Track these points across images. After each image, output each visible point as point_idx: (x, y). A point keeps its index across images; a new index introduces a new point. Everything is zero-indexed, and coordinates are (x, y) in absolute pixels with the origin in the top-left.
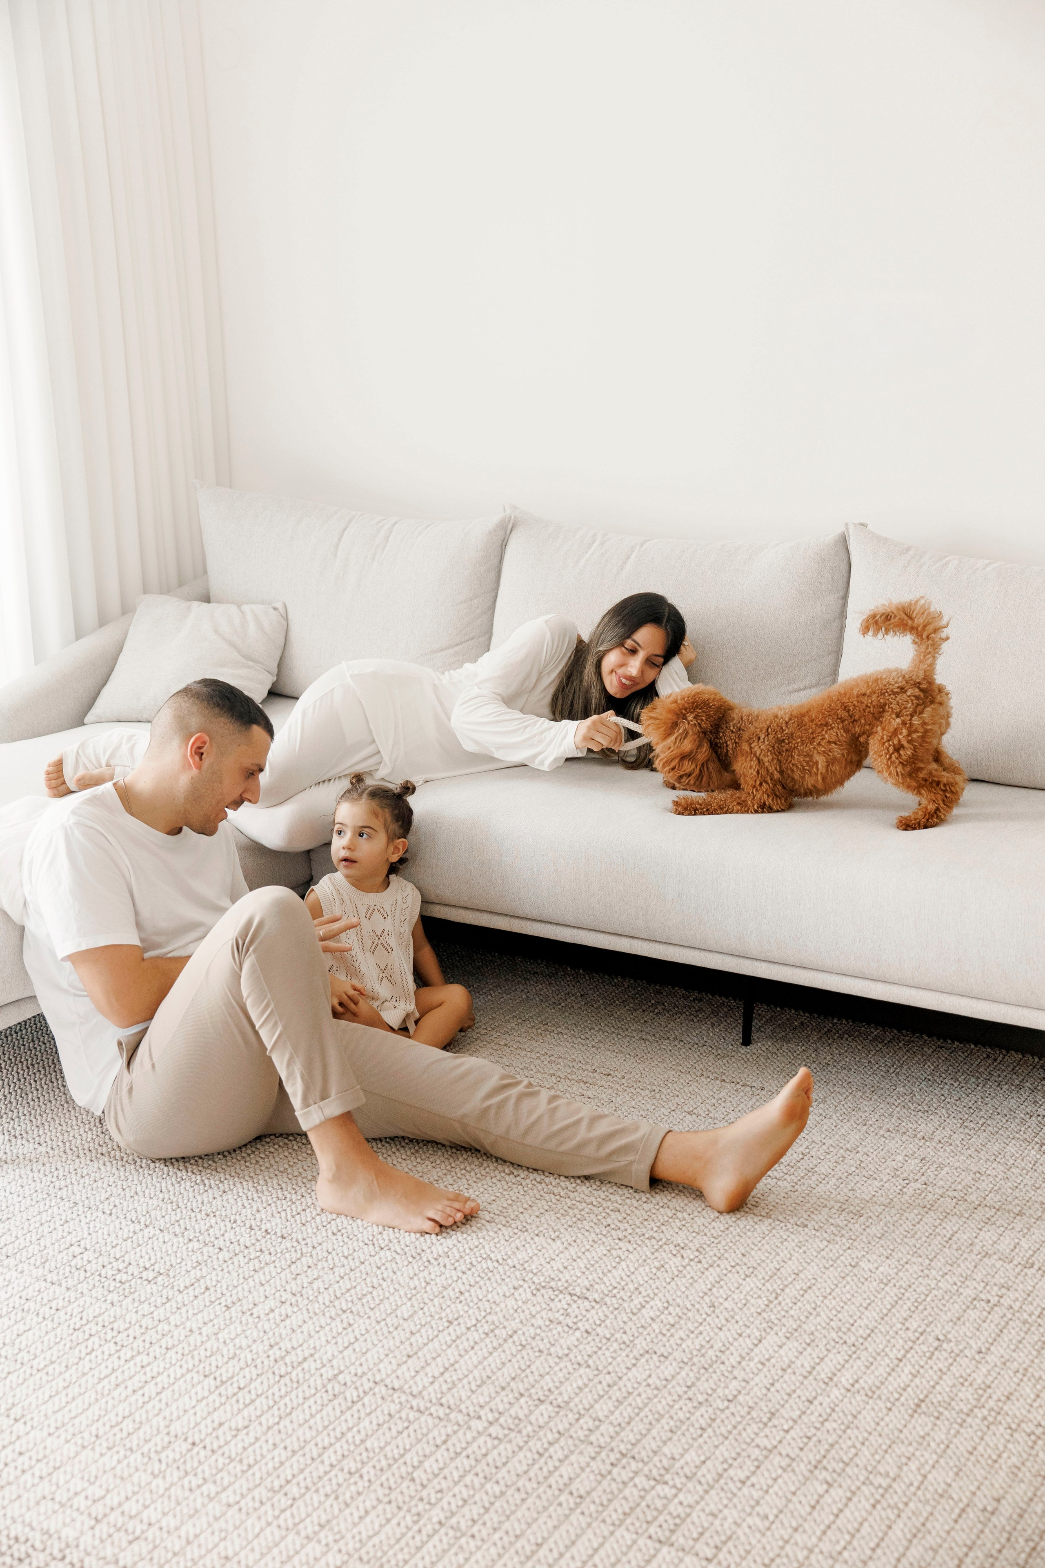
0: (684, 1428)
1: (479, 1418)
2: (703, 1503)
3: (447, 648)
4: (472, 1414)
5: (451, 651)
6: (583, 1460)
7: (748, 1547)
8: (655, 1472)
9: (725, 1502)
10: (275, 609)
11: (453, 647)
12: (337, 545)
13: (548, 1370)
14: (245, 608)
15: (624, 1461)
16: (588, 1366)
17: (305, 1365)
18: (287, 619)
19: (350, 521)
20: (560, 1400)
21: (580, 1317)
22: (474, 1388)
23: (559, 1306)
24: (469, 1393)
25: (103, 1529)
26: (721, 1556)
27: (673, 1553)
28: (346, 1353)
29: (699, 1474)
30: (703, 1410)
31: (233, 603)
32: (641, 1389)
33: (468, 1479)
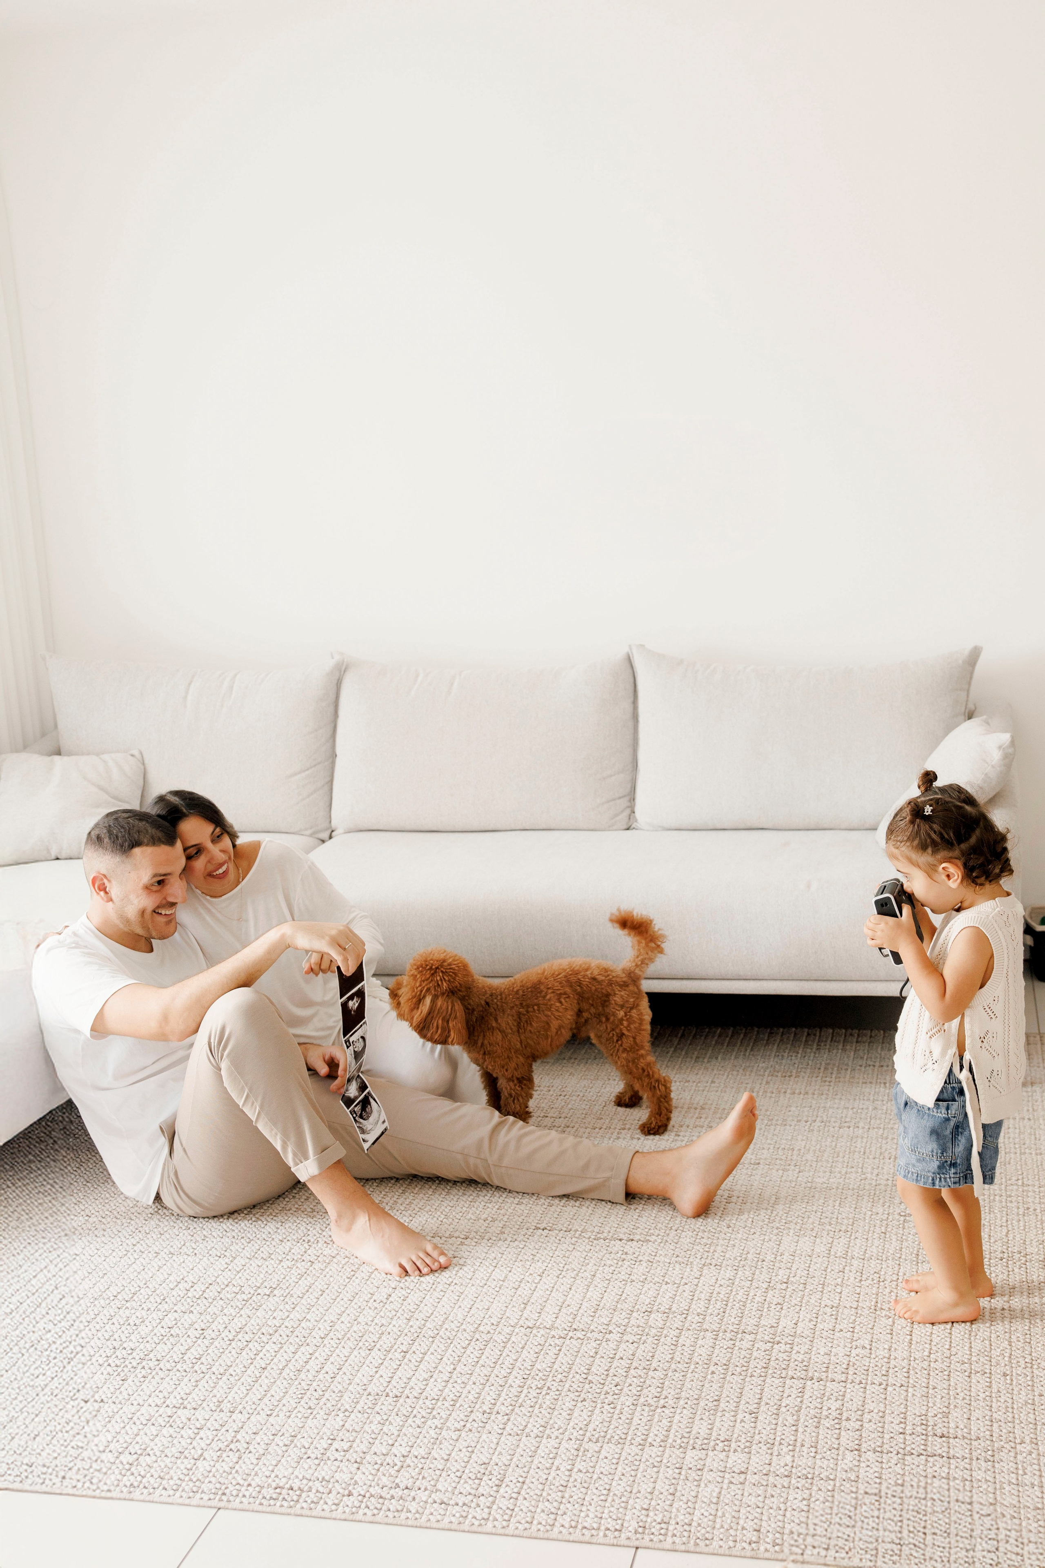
0: (766, 1306)
1: (611, 1332)
2: (814, 1349)
3: (300, 773)
4: (604, 1331)
5: (304, 775)
6: (710, 1342)
7: (866, 1368)
8: (766, 1338)
9: (830, 1345)
10: (132, 755)
11: (304, 771)
12: (185, 698)
13: (639, 1291)
14: (105, 757)
15: (739, 1336)
16: (667, 1283)
17: (446, 1326)
18: (143, 764)
19: (193, 676)
20: (662, 1309)
21: (637, 1254)
22: (593, 1314)
23: (616, 1249)
24: (591, 1318)
25: (367, 1468)
26: (850, 1377)
27: (817, 1384)
28: (472, 1312)
29: (798, 1332)
30: (771, 1292)
31: (88, 754)
32: (717, 1289)
33: (632, 1372)
